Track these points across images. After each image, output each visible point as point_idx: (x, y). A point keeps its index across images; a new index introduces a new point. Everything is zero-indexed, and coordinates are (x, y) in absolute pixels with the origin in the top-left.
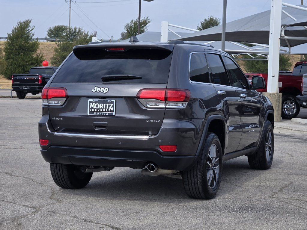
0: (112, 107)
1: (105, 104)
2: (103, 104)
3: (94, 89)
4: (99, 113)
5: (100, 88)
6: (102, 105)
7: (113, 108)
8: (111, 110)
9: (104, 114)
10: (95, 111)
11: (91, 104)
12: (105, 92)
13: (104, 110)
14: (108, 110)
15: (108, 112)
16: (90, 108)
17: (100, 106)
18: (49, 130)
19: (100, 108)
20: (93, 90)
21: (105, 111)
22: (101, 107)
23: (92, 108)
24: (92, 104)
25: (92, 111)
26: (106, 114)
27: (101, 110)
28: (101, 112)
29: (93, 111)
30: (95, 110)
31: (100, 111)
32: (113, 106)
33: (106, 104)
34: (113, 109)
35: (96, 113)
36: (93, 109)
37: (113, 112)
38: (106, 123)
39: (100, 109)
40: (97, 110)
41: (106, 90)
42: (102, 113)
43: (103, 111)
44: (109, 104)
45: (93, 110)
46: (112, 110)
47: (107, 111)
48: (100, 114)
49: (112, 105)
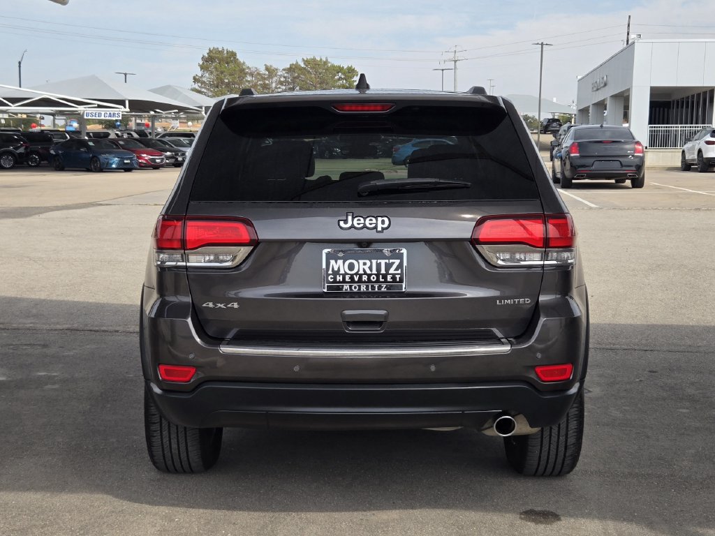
0: (396, 269)
1: (374, 262)
2: (368, 263)
3: (346, 222)
4: (360, 287)
5: (365, 219)
6: (365, 264)
7: (399, 272)
8: (394, 277)
9: (373, 287)
10: (344, 281)
11: (332, 262)
12: (379, 229)
13: (373, 278)
14: (385, 276)
15: (386, 281)
16: (330, 272)
17: (362, 266)
18: (198, 340)
19: (361, 272)
20: (342, 223)
21: (378, 281)
22: (364, 270)
23: (336, 273)
24: (336, 262)
25: (335, 281)
26: (380, 287)
27: (365, 278)
28: (365, 282)
29: (339, 282)
30: (344, 278)
31: (360, 281)
32: (400, 266)
33: (379, 261)
34: (401, 274)
35: (351, 287)
36: (340, 275)
37: (401, 281)
38: (383, 312)
39: (361, 276)
40: (352, 277)
41: (383, 222)
42: (367, 287)
43: (369, 281)
44: (387, 261)
45: (339, 278)
46: (398, 277)
47: (381, 280)
48: (363, 288)
49: (397, 262)
